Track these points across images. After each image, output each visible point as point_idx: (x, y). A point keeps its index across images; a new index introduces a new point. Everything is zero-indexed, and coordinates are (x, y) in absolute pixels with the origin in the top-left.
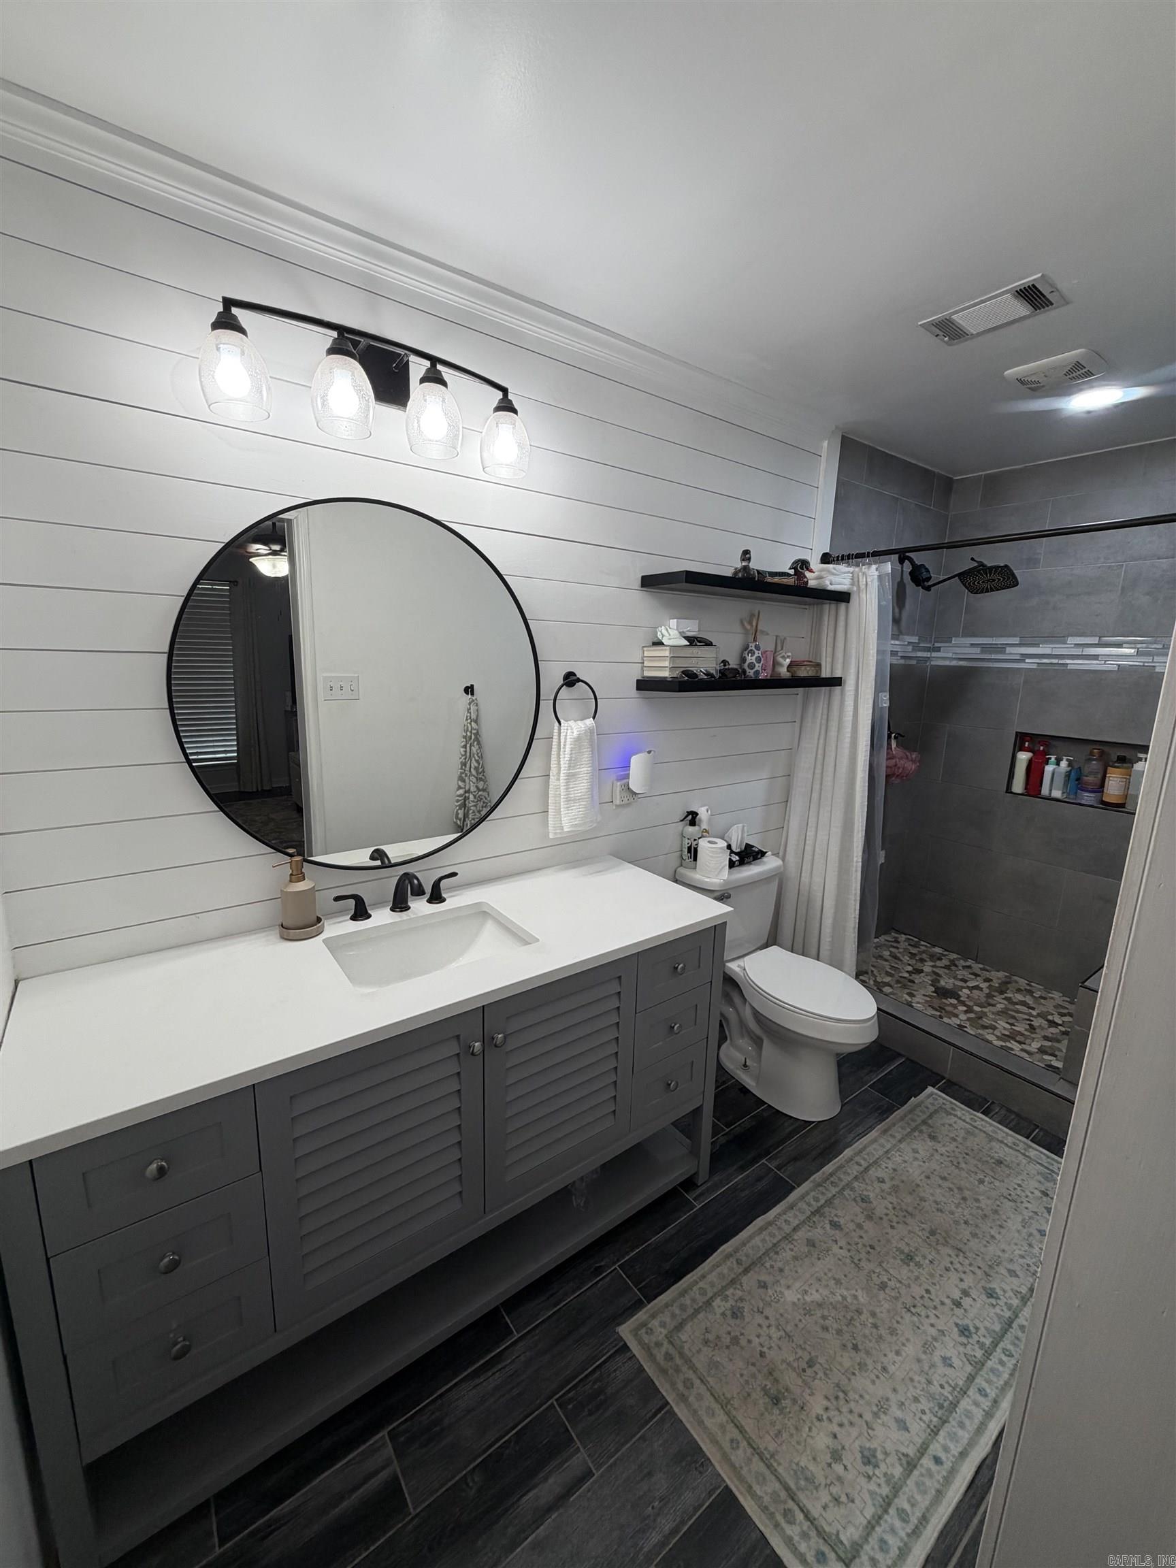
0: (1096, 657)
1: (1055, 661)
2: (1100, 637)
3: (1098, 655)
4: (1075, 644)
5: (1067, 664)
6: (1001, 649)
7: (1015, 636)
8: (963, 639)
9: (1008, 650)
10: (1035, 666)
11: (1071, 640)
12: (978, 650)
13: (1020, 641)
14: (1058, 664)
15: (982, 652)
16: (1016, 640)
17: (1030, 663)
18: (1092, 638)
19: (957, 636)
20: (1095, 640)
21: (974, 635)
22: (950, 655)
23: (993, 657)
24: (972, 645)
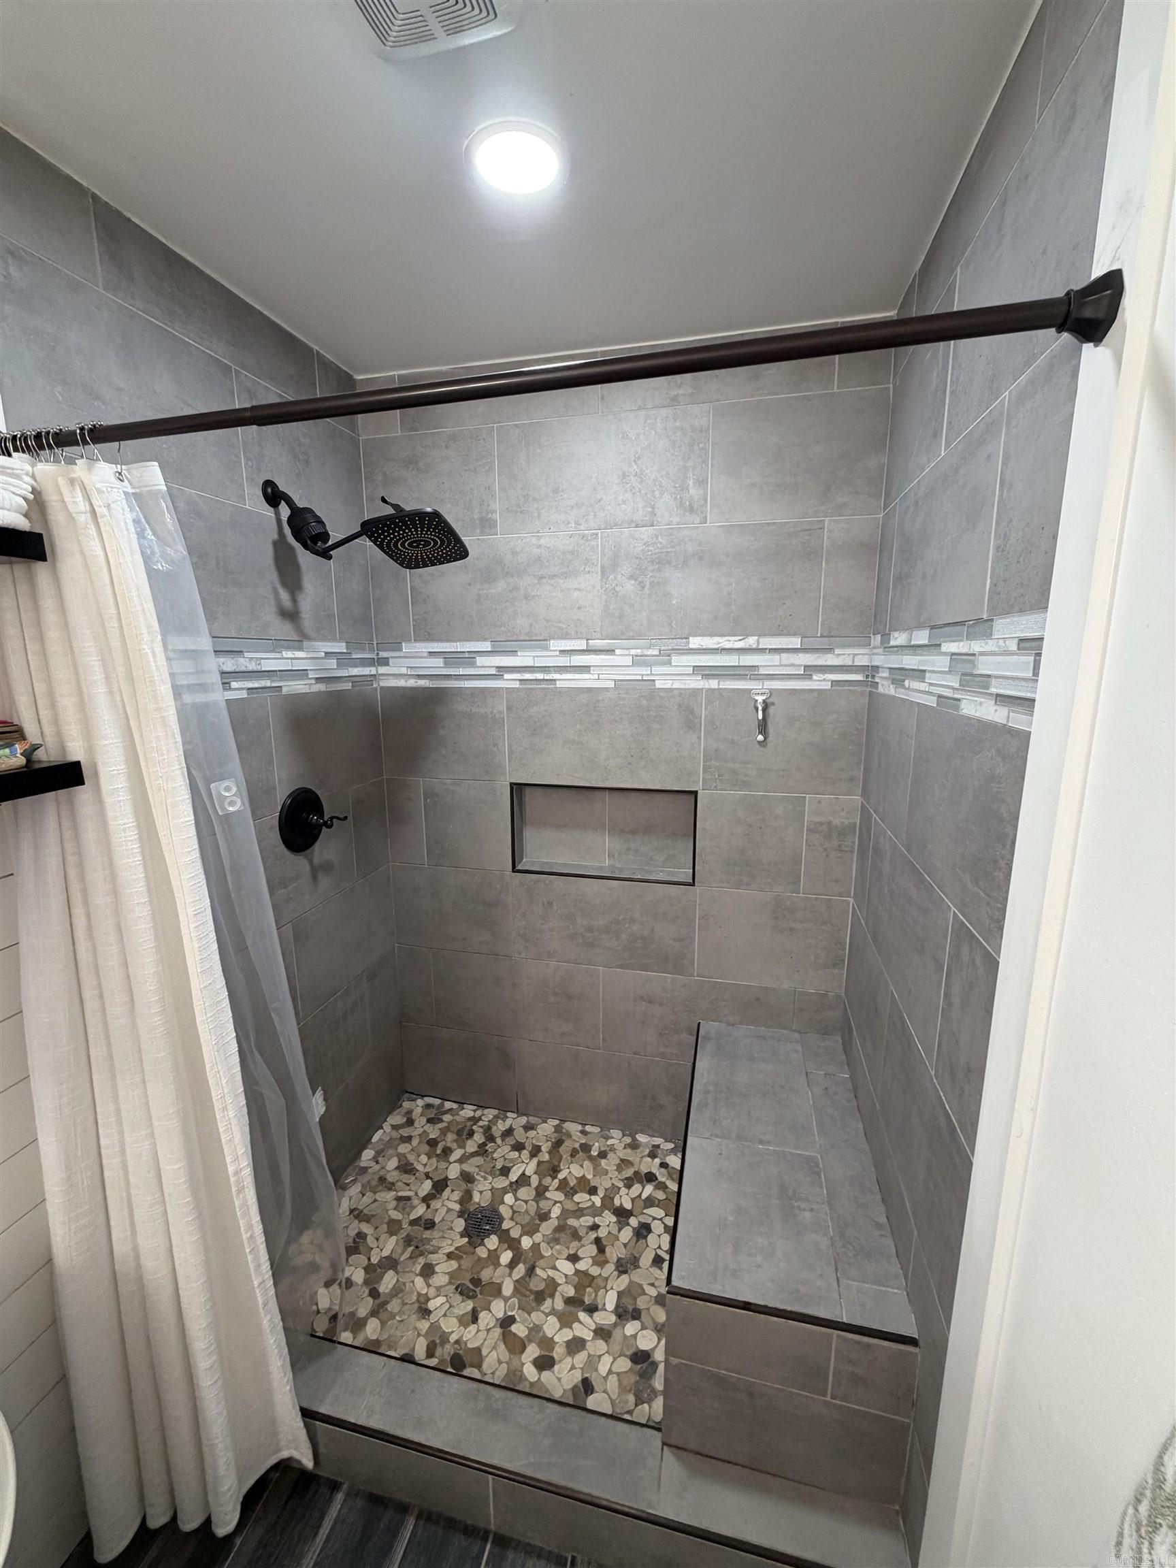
0: (585, 669)
1: (540, 676)
2: (587, 640)
3: (589, 667)
4: (561, 651)
5: (555, 680)
6: (468, 659)
7: (485, 640)
8: (418, 645)
9: (480, 661)
10: (517, 685)
11: (556, 645)
12: (439, 662)
13: (493, 646)
14: (544, 680)
15: (447, 665)
16: (486, 646)
17: (510, 681)
18: (579, 642)
19: (408, 640)
20: (581, 644)
21: (430, 638)
22: (404, 671)
23: (461, 671)
24: (431, 654)
